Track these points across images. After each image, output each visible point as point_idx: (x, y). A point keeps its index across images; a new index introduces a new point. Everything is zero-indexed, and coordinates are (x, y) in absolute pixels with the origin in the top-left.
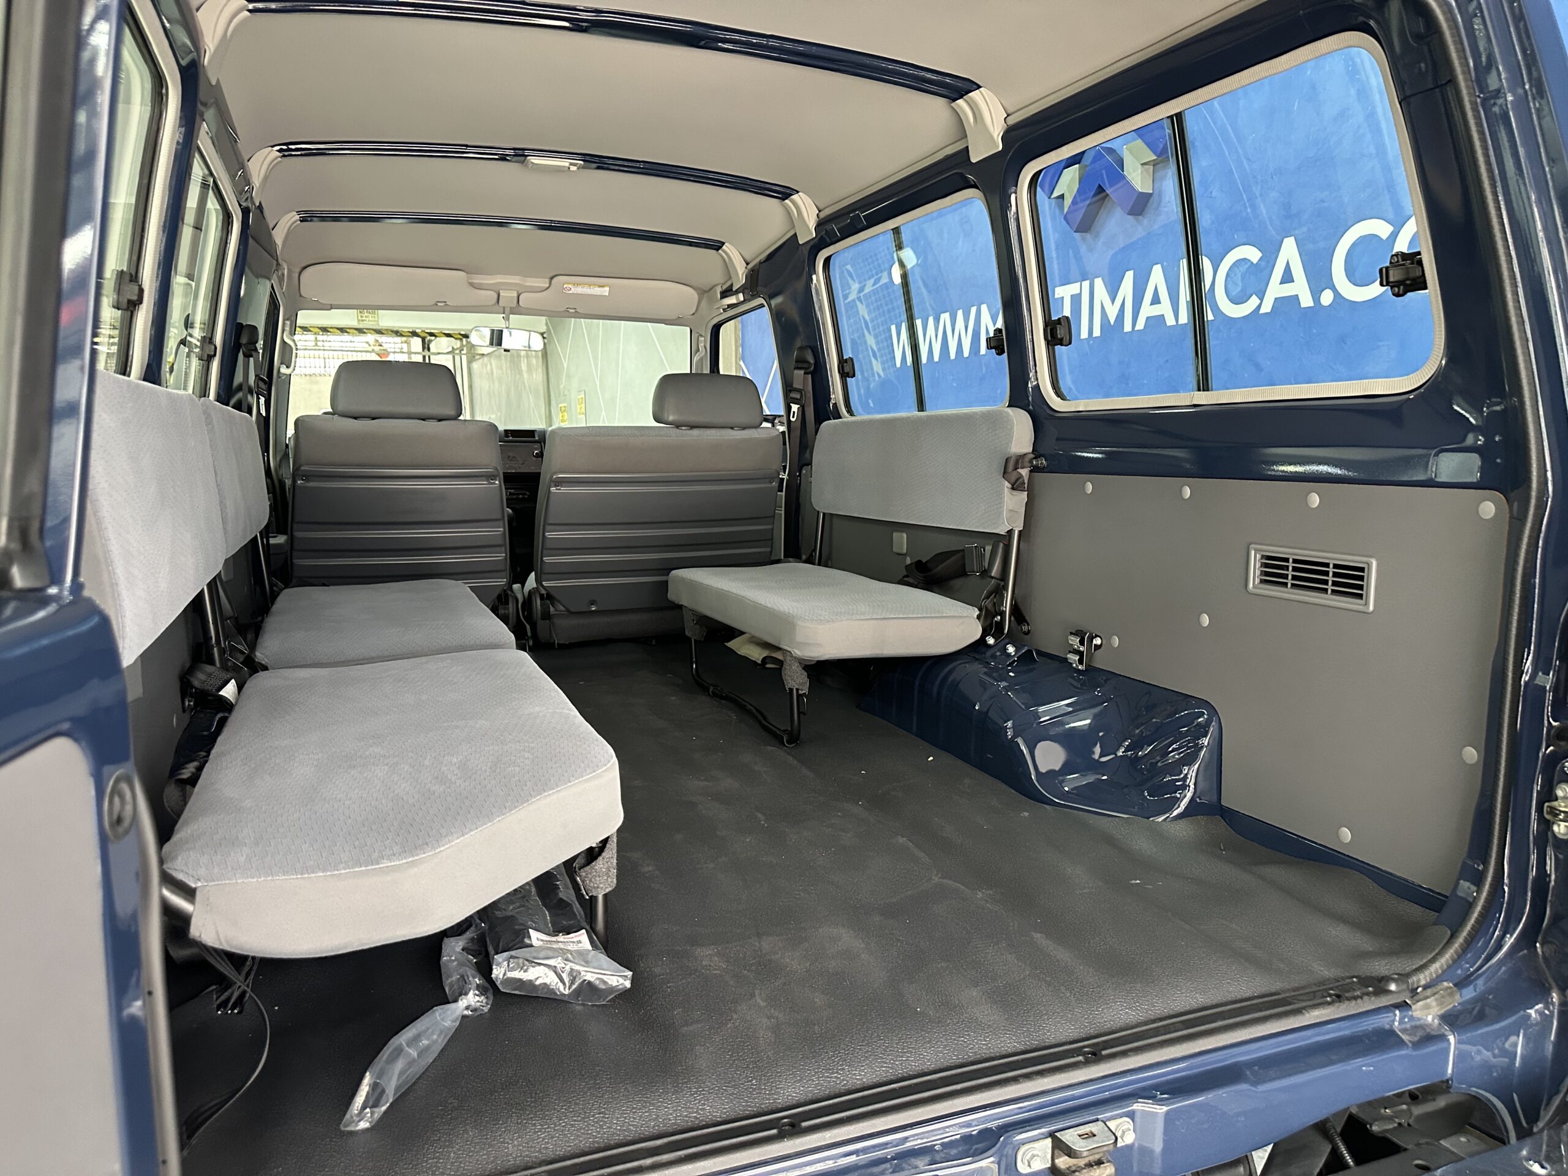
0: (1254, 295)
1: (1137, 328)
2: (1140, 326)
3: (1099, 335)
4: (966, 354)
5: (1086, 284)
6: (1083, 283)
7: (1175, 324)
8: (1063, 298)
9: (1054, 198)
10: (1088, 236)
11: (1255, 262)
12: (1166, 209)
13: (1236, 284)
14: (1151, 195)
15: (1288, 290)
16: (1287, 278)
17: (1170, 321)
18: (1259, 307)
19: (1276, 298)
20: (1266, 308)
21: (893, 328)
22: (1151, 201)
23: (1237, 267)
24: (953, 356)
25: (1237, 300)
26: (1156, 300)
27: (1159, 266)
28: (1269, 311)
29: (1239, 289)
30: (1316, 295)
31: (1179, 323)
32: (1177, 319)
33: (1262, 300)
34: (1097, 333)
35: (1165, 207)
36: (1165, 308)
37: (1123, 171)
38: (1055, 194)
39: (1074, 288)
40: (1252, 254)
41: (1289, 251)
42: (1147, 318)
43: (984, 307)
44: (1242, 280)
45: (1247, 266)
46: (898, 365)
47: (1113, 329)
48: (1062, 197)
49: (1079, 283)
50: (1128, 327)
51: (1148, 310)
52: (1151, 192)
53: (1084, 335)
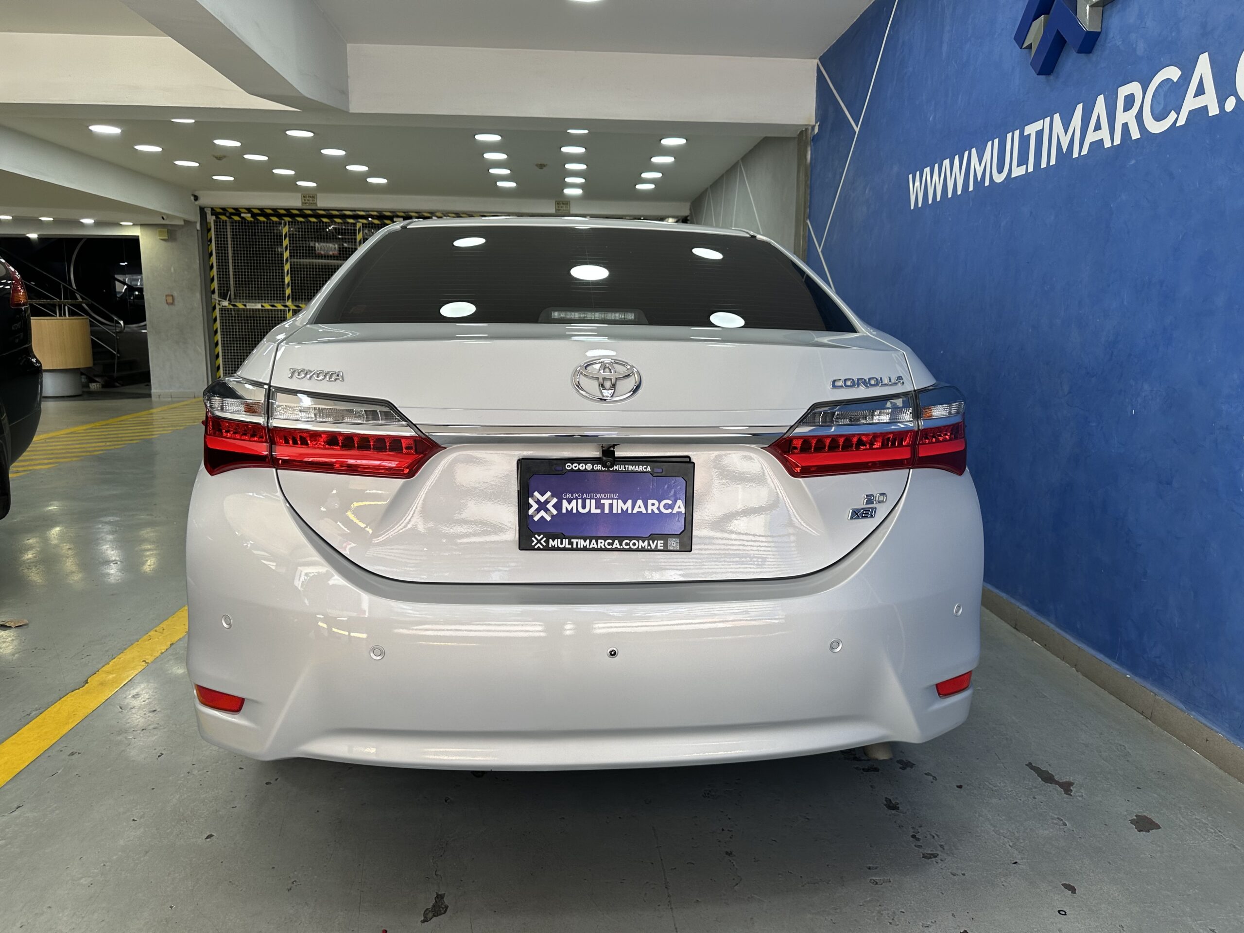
0: (1173, 111)
1: (1082, 154)
2: (1085, 152)
3: (1054, 163)
4: (959, 193)
5: (1048, 120)
6: (1045, 120)
7: (1110, 145)
8: (1029, 135)
9: (1026, 48)
10: (1051, 77)
11: (1175, 81)
12: (1109, 45)
13: (1159, 103)
14: (1099, 34)
15: (1199, 102)
16: (1200, 91)
17: (1107, 144)
18: (1176, 120)
19: (1190, 111)
20: (1181, 122)
21: (911, 176)
22: (1099, 39)
23: (1161, 87)
24: (950, 196)
25: (1159, 117)
26: (1098, 127)
27: (1102, 95)
28: (1183, 123)
29: (1162, 106)
30: (1221, 103)
31: (1115, 144)
32: (1112, 142)
33: (1178, 114)
34: (1053, 162)
35: (1109, 43)
36: (1104, 134)
37: (1076, 15)
38: (1025, 46)
39: (1037, 126)
40: (1173, 73)
41: (1203, 66)
42: (1091, 144)
43: (974, 151)
44: (1164, 100)
45: (1169, 85)
46: (912, 208)
47: (1064, 156)
48: (1030, 47)
49: (1042, 120)
50: (1075, 155)
51: (1092, 136)
52: (1099, 31)
53: (1044, 165)
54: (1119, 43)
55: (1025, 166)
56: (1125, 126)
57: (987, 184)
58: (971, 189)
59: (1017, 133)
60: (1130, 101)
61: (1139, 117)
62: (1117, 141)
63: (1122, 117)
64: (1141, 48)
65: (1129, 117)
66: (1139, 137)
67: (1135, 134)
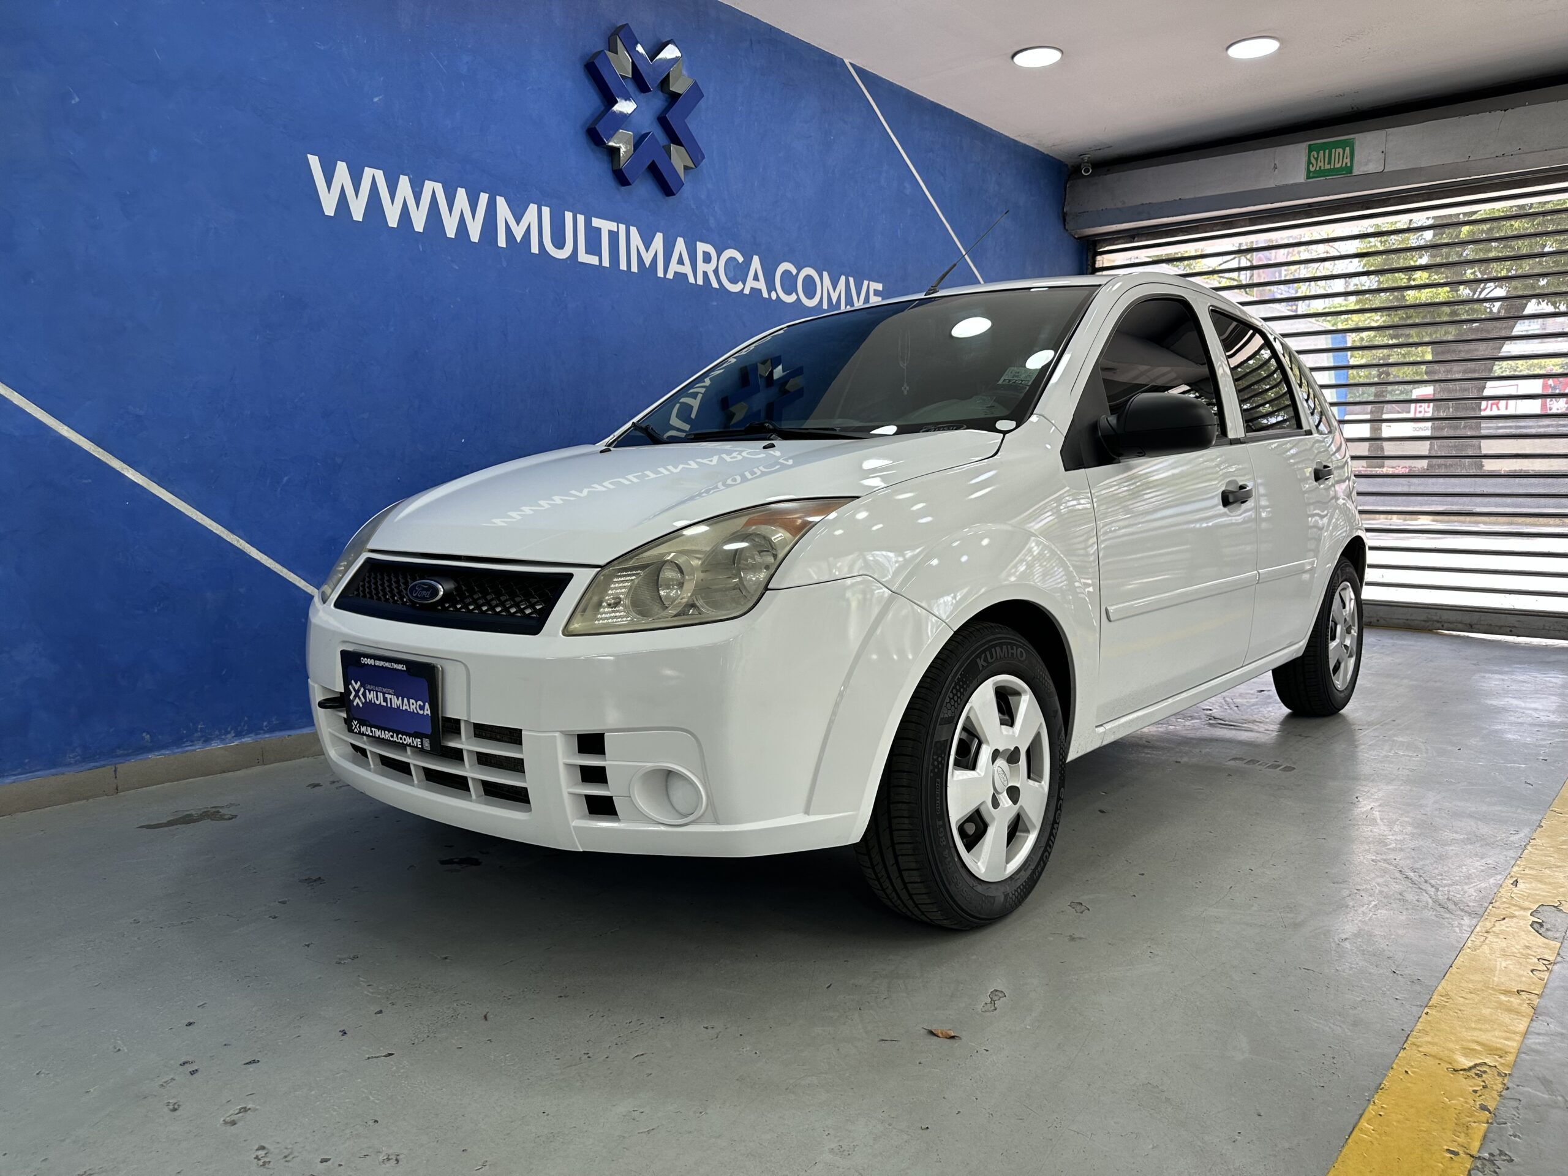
0: (740, 281)
1: (667, 277)
2: (670, 276)
4: (476, 240)
5: (622, 227)
6: (620, 225)
7: (694, 282)
8: (599, 228)
10: (623, 189)
13: (730, 271)
15: (756, 285)
16: (756, 278)
17: (692, 280)
18: (743, 289)
19: (751, 287)
20: (747, 291)
23: (731, 261)
24: (449, 234)
25: (734, 281)
26: (681, 261)
27: (682, 239)
28: (748, 293)
29: (732, 274)
30: (769, 292)
31: (698, 283)
33: (744, 285)
34: (634, 268)
36: (687, 269)
39: (613, 226)
40: (739, 257)
41: (756, 262)
43: (501, 201)
44: (734, 271)
49: (616, 224)
50: (660, 274)
51: (674, 267)
53: (623, 266)
54: (694, 207)
55: (597, 258)
56: (705, 274)
57: (535, 249)
58: (502, 242)
59: (581, 219)
60: (707, 258)
61: (716, 271)
62: (700, 282)
63: (701, 266)
64: (712, 222)
65: (710, 268)
66: (718, 287)
67: (715, 285)
